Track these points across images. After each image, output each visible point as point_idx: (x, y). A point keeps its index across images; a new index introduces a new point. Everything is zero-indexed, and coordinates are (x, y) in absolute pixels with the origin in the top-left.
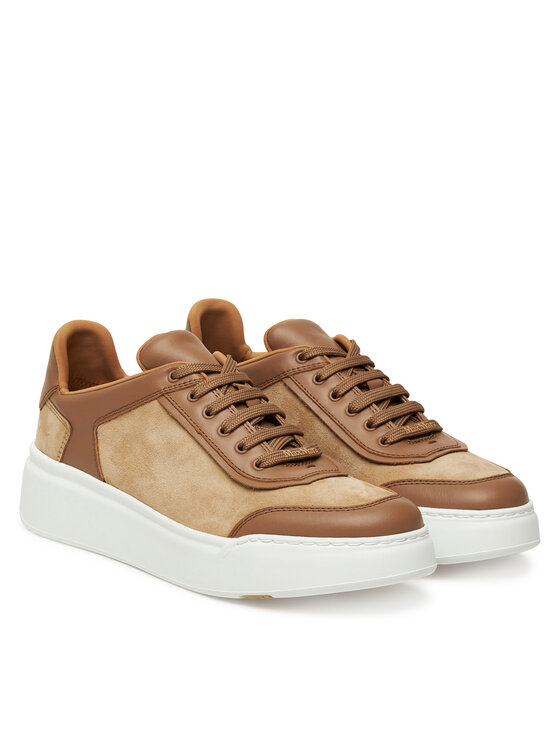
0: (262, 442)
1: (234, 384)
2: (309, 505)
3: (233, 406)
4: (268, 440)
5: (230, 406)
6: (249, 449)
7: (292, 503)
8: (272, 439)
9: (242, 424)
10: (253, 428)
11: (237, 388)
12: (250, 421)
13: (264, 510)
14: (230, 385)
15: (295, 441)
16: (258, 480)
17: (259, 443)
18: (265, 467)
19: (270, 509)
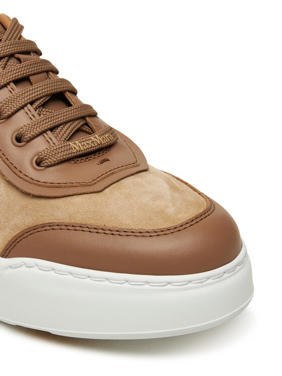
0: (45, 132)
1: (17, 55)
2: (100, 223)
3: (12, 84)
4: (52, 129)
5: (8, 84)
6: (28, 141)
7: (78, 219)
8: (58, 126)
9: (22, 108)
10: (35, 113)
11: (19, 60)
12: (32, 103)
13: (43, 226)
14: (11, 56)
15: (87, 124)
16: (37, 183)
17: (41, 133)
18: (48, 167)
19: (51, 226)
